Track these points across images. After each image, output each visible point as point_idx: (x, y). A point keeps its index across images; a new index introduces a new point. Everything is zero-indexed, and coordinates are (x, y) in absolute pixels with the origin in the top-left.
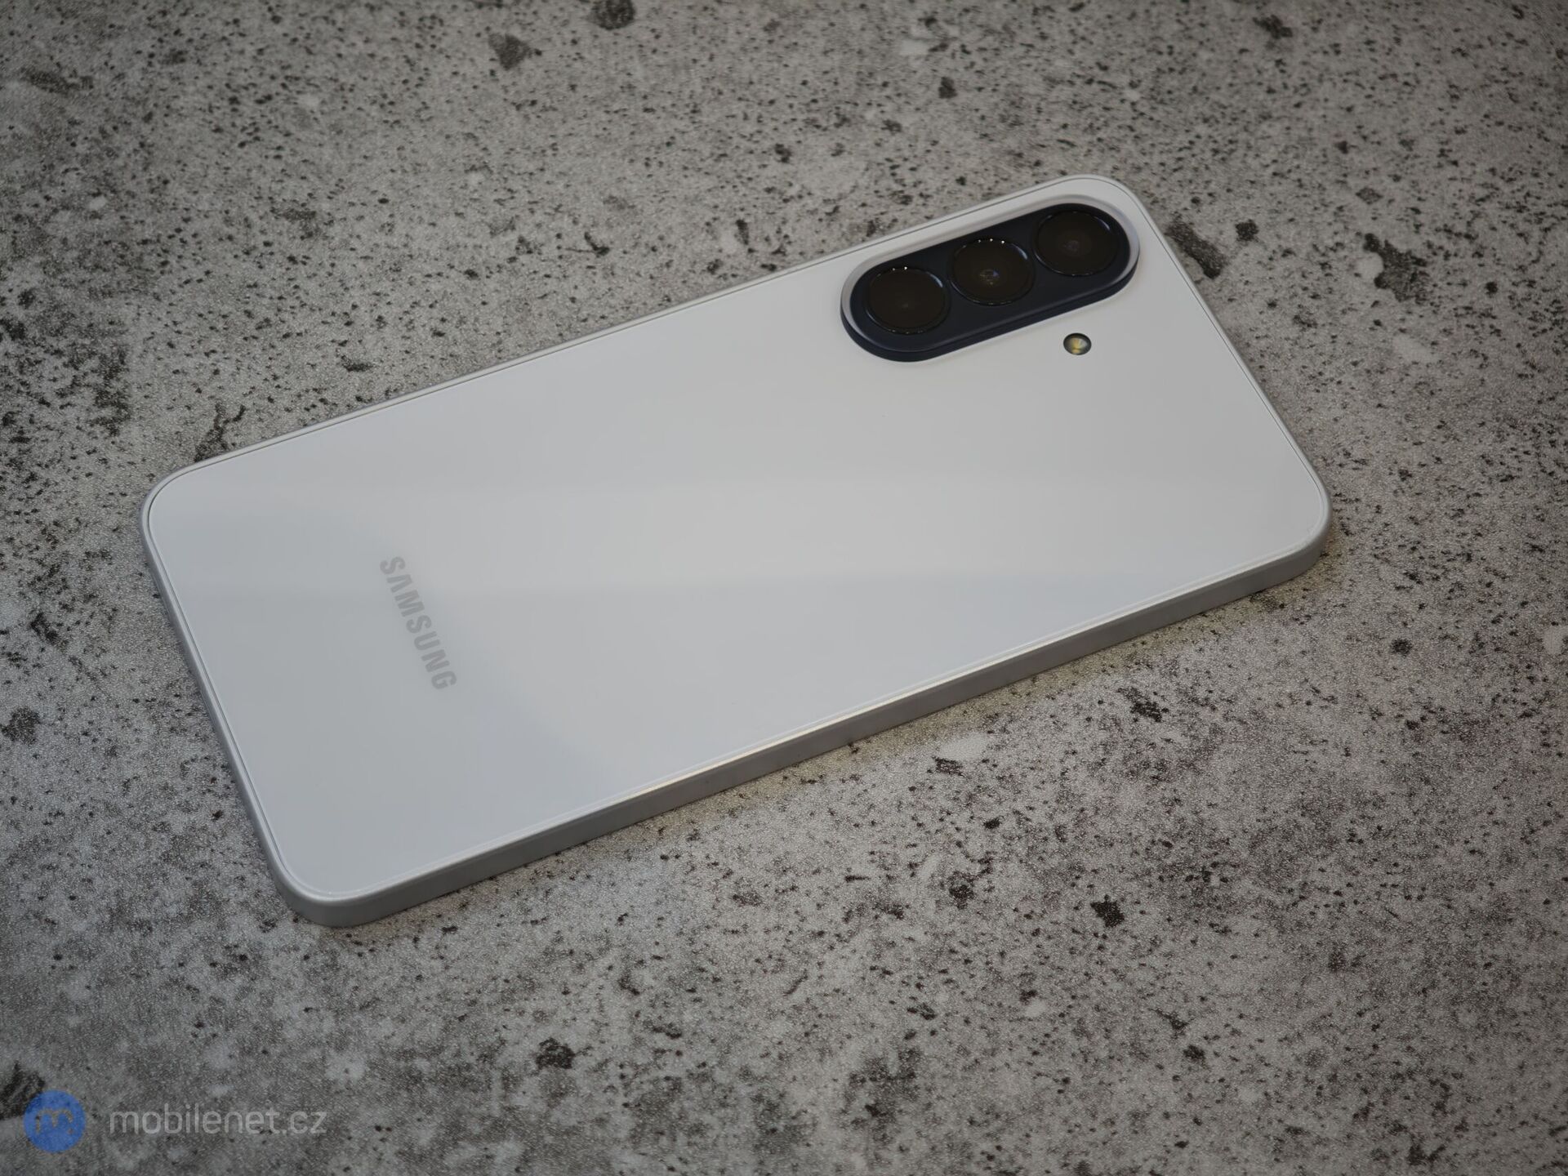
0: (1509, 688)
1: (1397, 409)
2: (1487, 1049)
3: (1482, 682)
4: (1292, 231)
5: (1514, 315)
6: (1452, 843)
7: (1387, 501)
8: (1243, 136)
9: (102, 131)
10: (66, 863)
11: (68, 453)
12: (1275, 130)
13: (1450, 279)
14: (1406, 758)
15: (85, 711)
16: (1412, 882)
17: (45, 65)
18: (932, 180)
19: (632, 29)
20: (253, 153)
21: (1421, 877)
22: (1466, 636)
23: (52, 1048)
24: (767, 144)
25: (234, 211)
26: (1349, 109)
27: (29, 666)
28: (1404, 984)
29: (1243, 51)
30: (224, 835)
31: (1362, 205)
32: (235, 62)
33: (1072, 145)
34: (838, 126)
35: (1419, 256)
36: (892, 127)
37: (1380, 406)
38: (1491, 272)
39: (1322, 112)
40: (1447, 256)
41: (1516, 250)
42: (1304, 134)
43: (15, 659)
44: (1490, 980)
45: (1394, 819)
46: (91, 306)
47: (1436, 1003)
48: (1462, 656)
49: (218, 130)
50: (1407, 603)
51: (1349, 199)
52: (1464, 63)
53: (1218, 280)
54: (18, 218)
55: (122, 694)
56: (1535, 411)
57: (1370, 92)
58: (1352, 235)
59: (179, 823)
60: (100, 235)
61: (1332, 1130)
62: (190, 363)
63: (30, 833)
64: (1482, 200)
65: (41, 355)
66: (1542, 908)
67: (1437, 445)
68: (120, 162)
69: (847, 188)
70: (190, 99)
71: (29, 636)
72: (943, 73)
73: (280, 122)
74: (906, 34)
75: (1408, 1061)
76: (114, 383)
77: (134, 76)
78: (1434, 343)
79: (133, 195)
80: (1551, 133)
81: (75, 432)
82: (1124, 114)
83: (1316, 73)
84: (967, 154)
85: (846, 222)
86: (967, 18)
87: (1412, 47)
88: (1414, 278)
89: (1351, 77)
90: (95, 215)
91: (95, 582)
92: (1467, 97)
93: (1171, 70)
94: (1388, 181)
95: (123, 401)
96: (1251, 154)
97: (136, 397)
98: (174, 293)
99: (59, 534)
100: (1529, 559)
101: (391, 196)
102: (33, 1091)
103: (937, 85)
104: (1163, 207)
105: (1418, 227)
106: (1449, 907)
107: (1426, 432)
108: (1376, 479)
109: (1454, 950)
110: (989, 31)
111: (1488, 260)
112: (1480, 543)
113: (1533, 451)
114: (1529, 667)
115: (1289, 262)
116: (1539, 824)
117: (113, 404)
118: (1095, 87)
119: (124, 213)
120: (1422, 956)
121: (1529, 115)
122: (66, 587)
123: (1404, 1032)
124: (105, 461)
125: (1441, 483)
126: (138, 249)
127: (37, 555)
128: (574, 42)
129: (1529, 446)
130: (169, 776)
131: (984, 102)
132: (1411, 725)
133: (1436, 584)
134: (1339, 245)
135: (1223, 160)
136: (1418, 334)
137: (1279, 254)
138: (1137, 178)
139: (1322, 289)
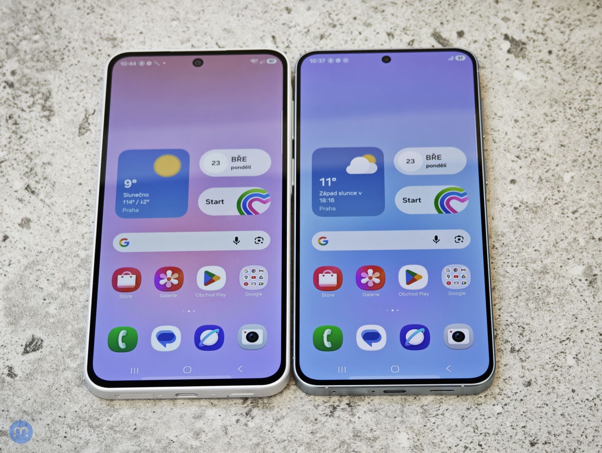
0: (551, 194)
1: (514, 98)
2: (538, 315)
3: (541, 193)
4: (477, 33)
5: (558, 62)
9: (36, 10)
11: (33, 128)
13: (535, 50)
14: (513, 219)
16: (514, 261)
18: (344, 18)
20: (92, 17)
21: (517, 260)
22: (536, 177)
23: (45, 329)
24: (283, 7)
25: (87, 39)
27: (26, 203)
28: (510, 295)
31: (503, 23)
35: (523, 41)
37: (508, 96)
38: (550, 47)
40: (534, 41)
41: (559, 38)
43: (21, 200)
44: (540, 293)
45: (509, 240)
46: (37, 75)
47: (521, 301)
48: (535, 184)
49: (79, 9)
50: (516, 166)
51: (499, 21)
54: (7, 44)
55: (59, 211)
56: (564, 97)
58: (499, 34)
60: (38, 49)
62: (74, 95)
63: (31, 259)
64: (548, 20)
65: (20, 93)
66: (559, 268)
67: (528, 110)
68: (43, 22)
69: (312, 22)
71: (25, 193)
76: (48, 102)
78: (528, 73)
79: (49, 34)
81: (35, 121)
84: (357, 9)
85: (312, 35)
88: (522, 49)
90: (36, 42)
91: (47, 173)
94: (513, 14)
95: (51, 109)
96: (463, 5)
97: (56, 108)
98: (67, 69)
99: (33, 157)
100: (560, 150)
101: (143, 30)
102: (39, 343)
104: (430, 26)
105: (524, 31)
106: (527, 269)
107: (524, 106)
109: (528, 283)
111: (549, 42)
112: (542, 144)
113: (563, 111)
114: (558, 187)
115: (476, 45)
116: (560, 240)
117: (48, 110)
119: (46, 40)
122: (37, 175)
123: (509, 310)
124: (47, 131)
125: (529, 124)
126: (53, 54)
127: (25, 164)
129: (561, 109)
132: (515, 208)
133: (526, 159)
134: (494, 38)
135: (452, 8)
136: (522, 70)
137: (472, 42)
138: (420, 15)
139: (488, 54)
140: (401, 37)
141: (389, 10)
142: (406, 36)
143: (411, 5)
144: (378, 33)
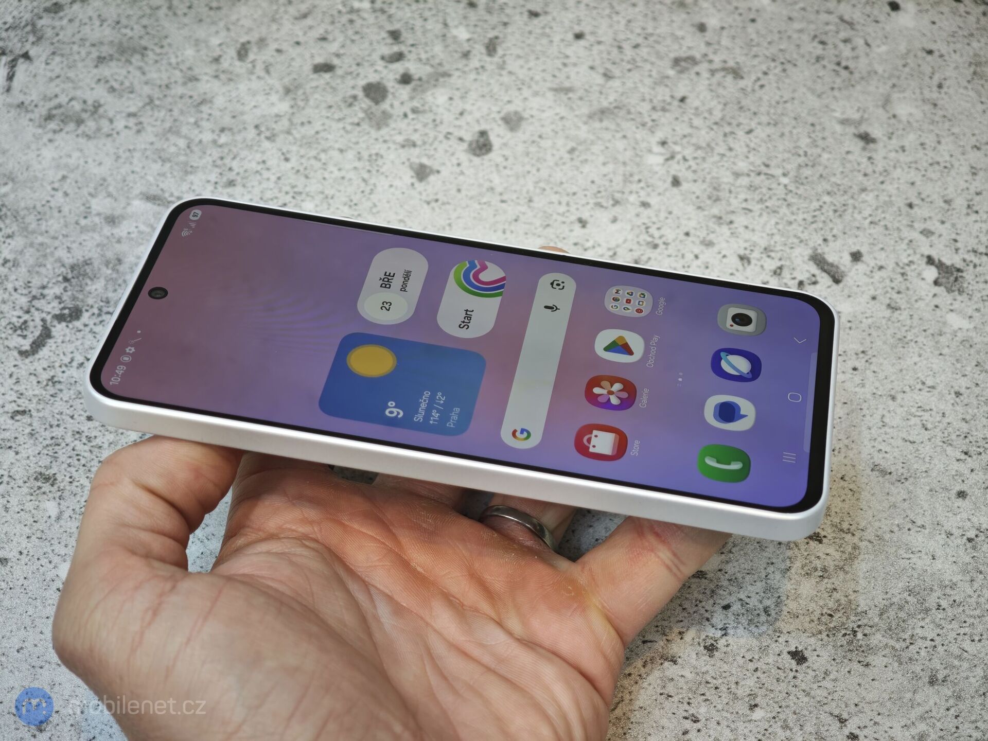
1: (951, 356)
4: (883, 255)
7: (948, 409)
8: (851, 202)
12: (869, 197)
13: (977, 279)
14: (968, 559)
16: (975, 632)
17: (154, 191)
18: (669, 234)
19: (491, 155)
21: (980, 629)
24: (573, 218)
26: (913, 184)
28: (972, 691)
29: (848, 152)
31: (923, 238)
32: (265, 185)
33: (750, 211)
34: (613, 205)
35: (958, 266)
36: (645, 205)
37: (941, 354)
39: (896, 186)
40: (975, 266)
42: (887, 199)
45: (963, 595)
50: (964, 468)
51: (915, 235)
52: (978, 154)
53: (841, 285)
57: (923, 173)
58: (918, 256)
67: (976, 376)
69: (620, 241)
72: (673, 172)
74: (650, 151)
75: (976, 735)
78: (970, 317)
82: (781, 191)
83: (892, 163)
84: (689, 219)
86: (685, 140)
87: (947, 146)
88: (956, 279)
89: (913, 165)
92: (981, 174)
93: (807, 165)
94: (938, 224)
96: (856, 211)
103: (670, 180)
104: (806, 244)
105: (957, 250)
107: (969, 369)
108: (941, 396)
110: (698, 147)
115: (883, 273)
118: (762, 177)
123: (973, 718)
125: (980, 398)
128: (459, 165)
131: (698, 188)
132: (970, 540)
133: (980, 457)
134: (911, 262)
135: (840, 216)
136: (961, 312)
137: (876, 268)
138: (790, 228)
139: (903, 288)
140: (762, 262)
141: (741, 220)
142: (768, 260)
143: (774, 212)
144: (724, 256)
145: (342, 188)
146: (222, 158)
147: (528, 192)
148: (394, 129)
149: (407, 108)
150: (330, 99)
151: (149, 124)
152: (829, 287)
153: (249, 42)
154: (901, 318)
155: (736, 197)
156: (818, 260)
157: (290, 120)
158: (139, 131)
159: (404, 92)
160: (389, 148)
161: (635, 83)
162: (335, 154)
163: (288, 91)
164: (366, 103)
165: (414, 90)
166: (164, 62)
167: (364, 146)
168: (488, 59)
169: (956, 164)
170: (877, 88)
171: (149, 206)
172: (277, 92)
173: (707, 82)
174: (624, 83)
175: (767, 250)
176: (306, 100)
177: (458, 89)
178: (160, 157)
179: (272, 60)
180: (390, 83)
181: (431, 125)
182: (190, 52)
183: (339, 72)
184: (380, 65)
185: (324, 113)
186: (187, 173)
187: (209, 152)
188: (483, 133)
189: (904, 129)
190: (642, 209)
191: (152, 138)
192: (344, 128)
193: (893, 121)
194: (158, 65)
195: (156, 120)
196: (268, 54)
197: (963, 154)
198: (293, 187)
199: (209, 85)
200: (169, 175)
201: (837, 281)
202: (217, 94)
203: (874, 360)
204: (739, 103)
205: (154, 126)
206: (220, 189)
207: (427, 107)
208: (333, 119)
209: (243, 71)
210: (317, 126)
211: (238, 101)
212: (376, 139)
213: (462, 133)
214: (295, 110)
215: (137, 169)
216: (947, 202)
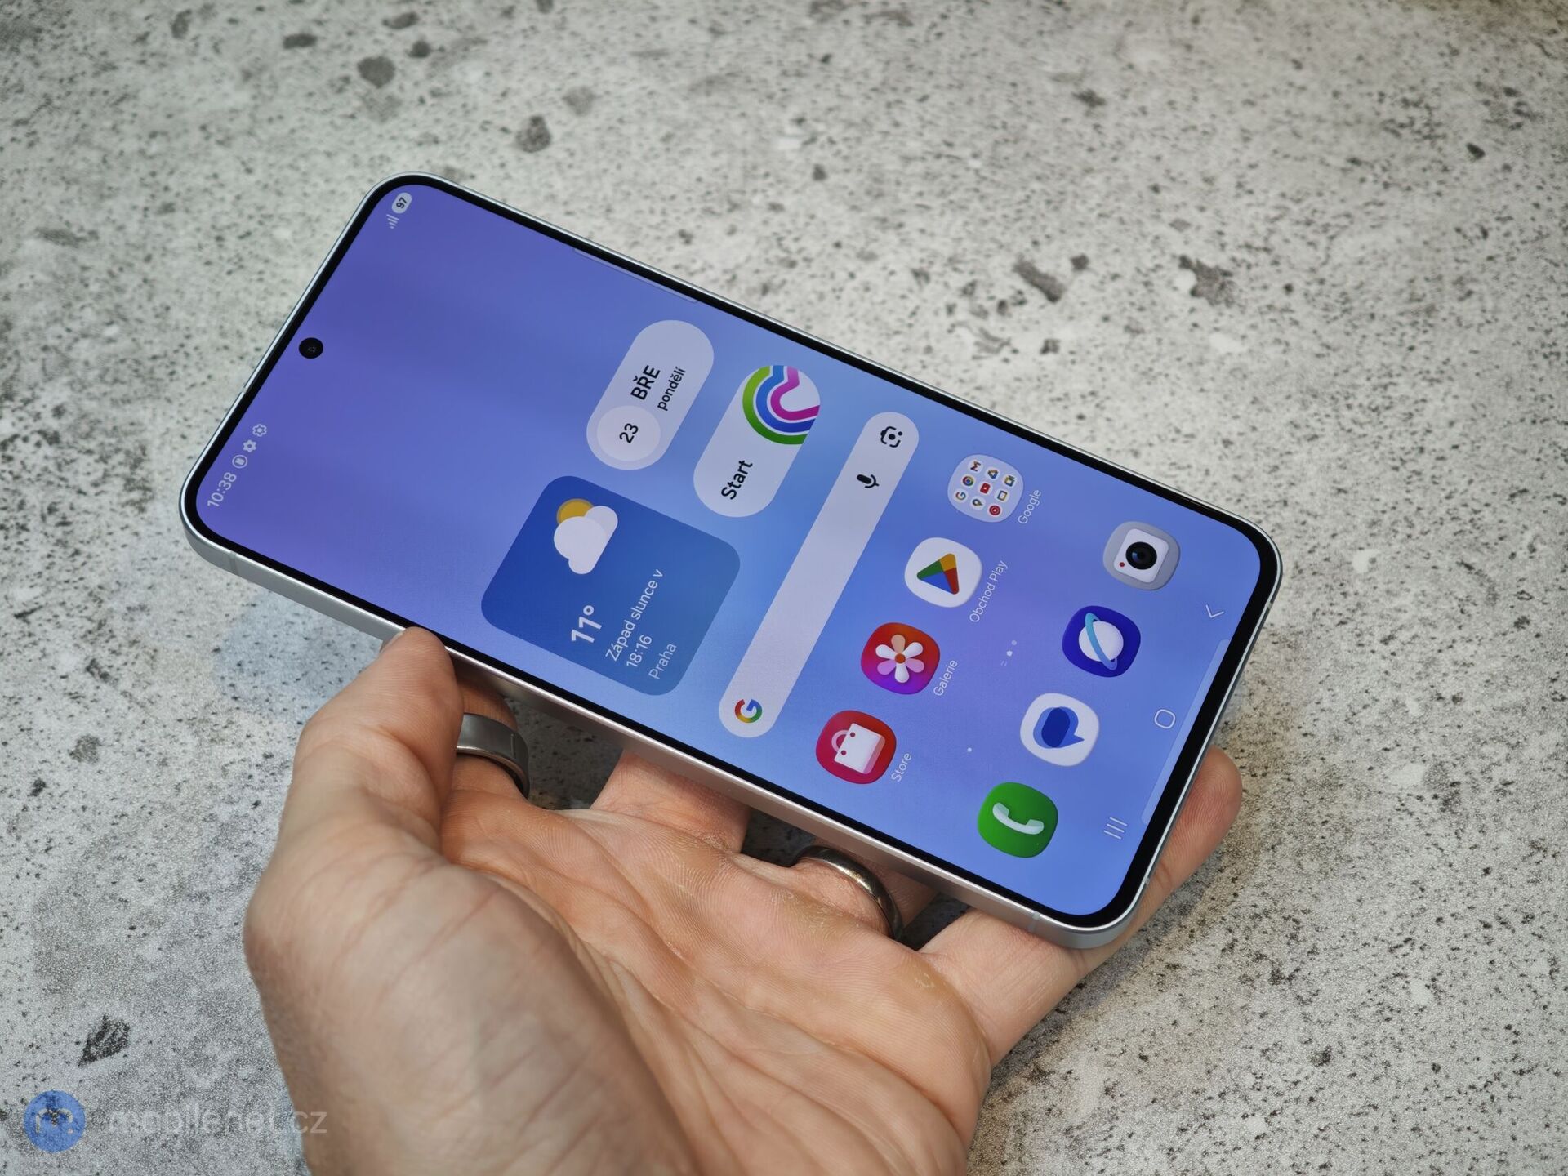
1: (1216, 392)
2: (1329, 889)
4: (1118, 259)
5: (1309, 308)
6: (1287, 729)
7: (1212, 463)
8: (1070, 188)
9: (111, 273)
10: (132, 853)
11: (105, 530)
12: (1097, 181)
13: (1253, 285)
15: (137, 733)
16: (1257, 763)
17: (55, 225)
18: (812, 247)
19: (551, 150)
20: (239, 279)
21: (1264, 758)
23: (133, 999)
24: (672, 231)
25: (227, 326)
26: (1158, 158)
27: (88, 701)
28: (1256, 844)
29: (1065, 120)
30: (263, 819)
31: (1173, 233)
32: (218, 208)
33: (927, 208)
34: (730, 211)
35: (1225, 268)
36: (776, 207)
37: (1202, 390)
38: (1287, 277)
39: (1134, 162)
40: (1249, 267)
41: (1306, 256)
42: (1122, 181)
43: (75, 697)
44: (1327, 834)
45: (1238, 715)
46: (114, 412)
47: (1283, 856)
49: (208, 263)
51: (1163, 229)
52: (1252, 111)
53: (1059, 304)
54: (45, 349)
55: (168, 717)
56: (1332, 383)
57: (1173, 142)
58: (1168, 257)
59: (224, 813)
60: (116, 356)
61: (1205, 963)
63: (100, 833)
64: (1277, 218)
65: (74, 454)
66: (1367, 773)
67: (1252, 416)
68: (127, 296)
69: (742, 259)
70: (183, 239)
71: (85, 678)
72: (814, 161)
73: (260, 252)
74: (781, 133)
75: (1264, 904)
76: (138, 471)
77: (133, 227)
78: (1244, 337)
79: (140, 321)
80: (1331, 160)
81: (109, 514)
82: (970, 179)
83: (1128, 132)
84: (840, 224)
85: (743, 287)
86: (830, 116)
87: (1207, 102)
88: (1222, 286)
89: (1158, 132)
90: (110, 340)
91: (137, 631)
92: (1257, 139)
93: (1006, 141)
94: (1195, 212)
95: (147, 485)
96: (1079, 201)
97: (157, 483)
98: (182, 395)
99: (104, 595)
100: (1336, 500)
102: (120, 1035)
103: (810, 171)
104: (1009, 250)
105: (1223, 246)
106: (1289, 780)
107: (1242, 407)
108: (1204, 447)
109: (1296, 813)
110: (850, 124)
111: (1283, 266)
112: (1293, 491)
113: (1333, 414)
114: (1342, 585)
115: (1118, 284)
116: (1360, 708)
117: (139, 488)
118: (944, 161)
119: (134, 336)
120: (1269, 821)
121: (1311, 148)
122: (113, 636)
124: (136, 534)
125: (1258, 446)
126: (149, 364)
127: (86, 613)
128: (502, 165)
129: (1329, 410)
130: (213, 777)
131: (851, 181)
134: (1158, 267)
135: (1056, 209)
136: (1229, 331)
137: (1109, 278)
138: (984, 229)
139: (1146, 303)
140: (946, 279)
141: (914, 222)
142: (956, 275)
143: (963, 208)
144: (892, 273)
145: (332, 207)
146: (153, 174)
147: (605, 199)
148: (405, 120)
149: (423, 91)
150: (310, 83)
151: (45, 133)
152: (1042, 307)
153: (188, 12)
154: (1144, 344)
155: (906, 191)
156: (1026, 271)
157: (252, 116)
158: (31, 145)
159: (419, 68)
160: (399, 147)
161: (755, 39)
162: (320, 160)
163: (247, 75)
164: (363, 86)
165: (434, 64)
166: (66, 47)
167: (362, 146)
168: (540, 16)
169: (1220, 128)
170: (1105, 27)
171: (49, 247)
172: (232, 78)
173: (859, 33)
174: (739, 41)
175: (953, 262)
176: (275, 87)
177: (497, 60)
178: (63, 178)
179: (223, 35)
180: (398, 58)
181: (460, 113)
182: (103, 31)
183: (322, 45)
184: (382, 33)
185: (302, 103)
186: (102, 197)
187: (134, 166)
188: (537, 121)
189: (1145, 84)
190: (771, 214)
191: (50, 152)
192: (332, 123)
193: (1128, 73)
194: (58, 51)
195: (57, 127)
196: (217, 26)
197: (1230, 112)
198: (260, 208)
199: (132, 75)
200: (76, 202)
201: (1053, 298)
202: (145, 86)
203: (1108, 404)
204: (907, 59)
205: (54, 135)
206: (152, 217)
207: (452, 88)
208: (315, 111)
209: (182, 51)
210: (292, 122)
211: (176, 94)
212: (380, 136)
213: (506, 122)
214: (259, 102)
215: (30, 197)
216: (1208, 181)
